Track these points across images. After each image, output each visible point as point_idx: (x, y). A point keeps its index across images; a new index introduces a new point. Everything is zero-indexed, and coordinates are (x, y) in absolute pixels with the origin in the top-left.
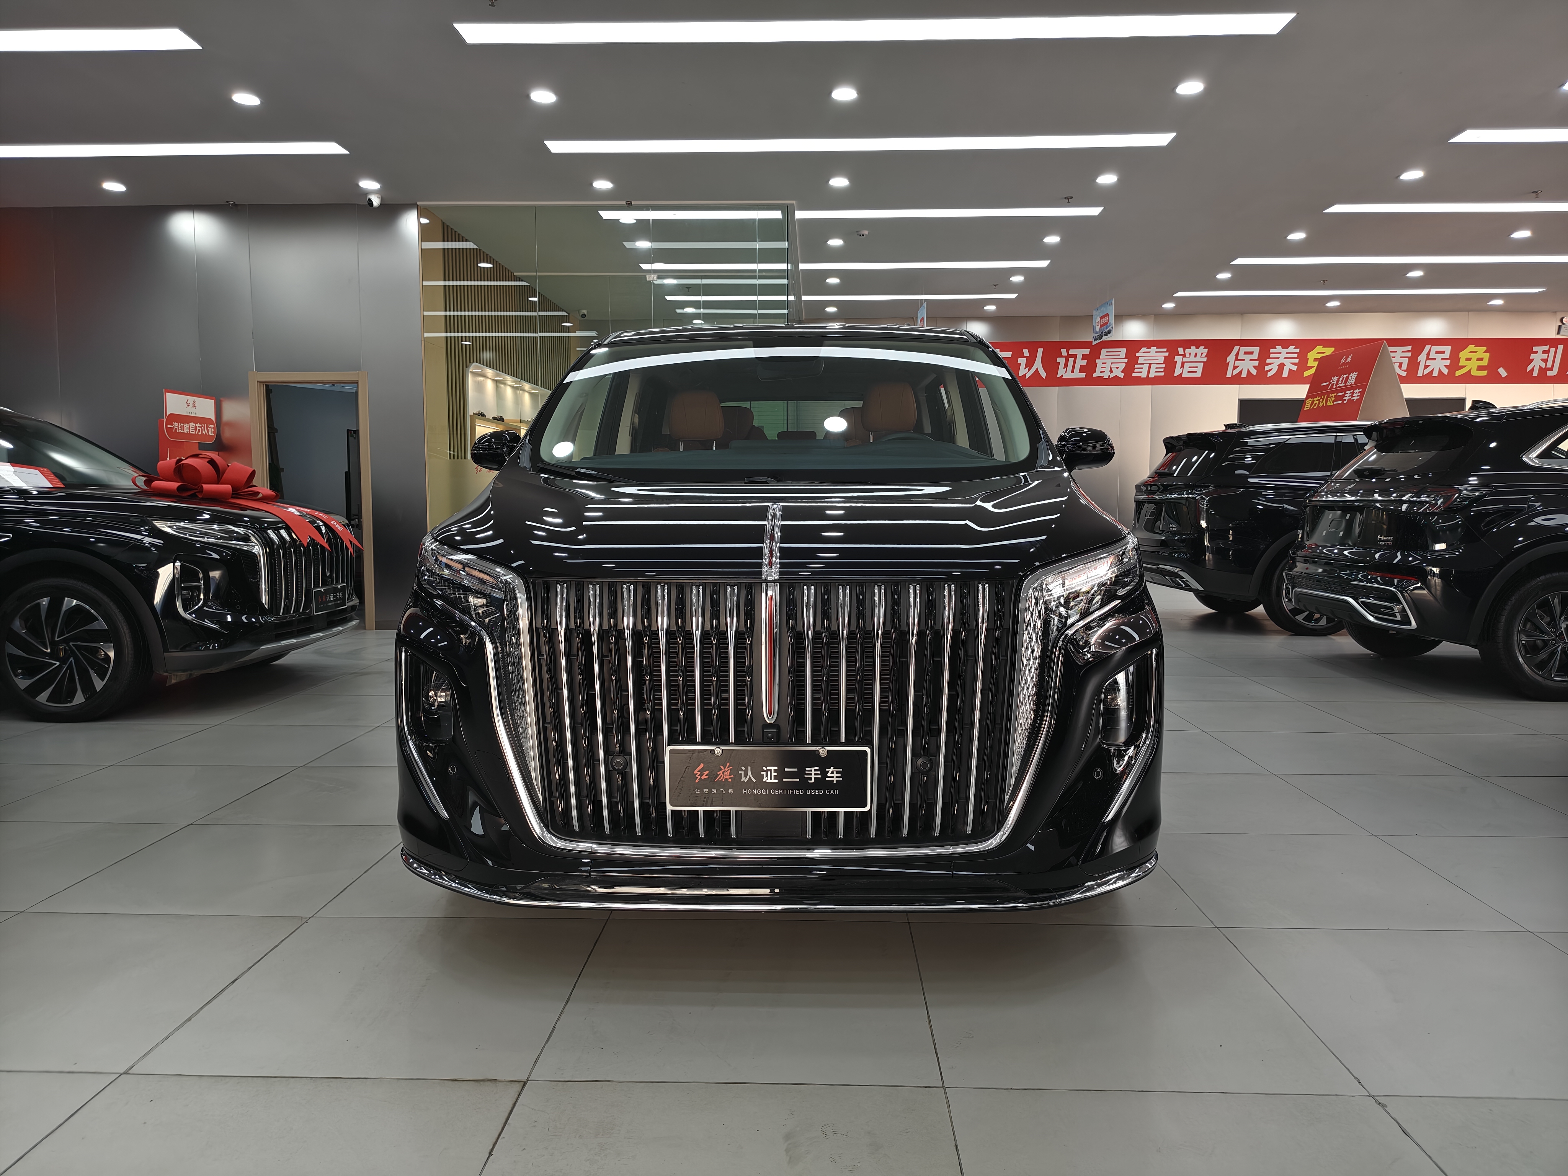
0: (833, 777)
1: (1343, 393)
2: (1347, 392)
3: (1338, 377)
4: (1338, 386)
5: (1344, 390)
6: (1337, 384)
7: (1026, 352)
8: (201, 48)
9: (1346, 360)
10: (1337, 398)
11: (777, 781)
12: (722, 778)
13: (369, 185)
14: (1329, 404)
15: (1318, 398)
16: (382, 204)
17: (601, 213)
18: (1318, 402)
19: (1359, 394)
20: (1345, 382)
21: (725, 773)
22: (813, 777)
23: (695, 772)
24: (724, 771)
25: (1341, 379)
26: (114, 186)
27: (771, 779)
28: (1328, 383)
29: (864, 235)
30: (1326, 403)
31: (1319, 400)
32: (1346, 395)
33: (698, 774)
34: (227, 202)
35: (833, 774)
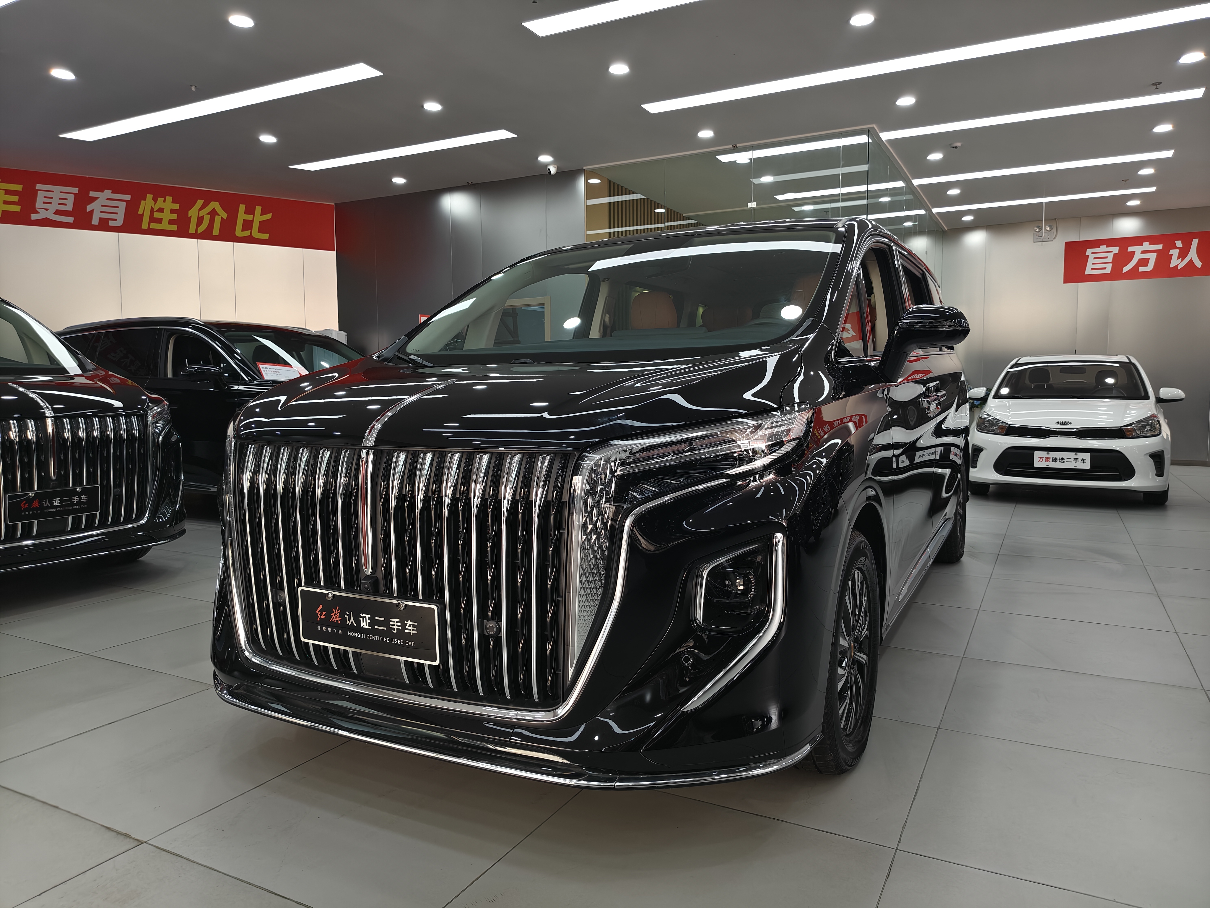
0: (410, 630)
7: (1179, 244)
8: (383, 74)
11: (370, 628)
12: (334, 619)
13: (545, 158)
16: (557, 173)
17: (718, 157)
21: (336, 615)
22: (396, 627)
23: (317, 612)
24: (335, 613)
26: (399, 181)
27: (366, 626)
29: (956, 147)
33: (319, 614)
34: (468, 183)
35: (410, 627)
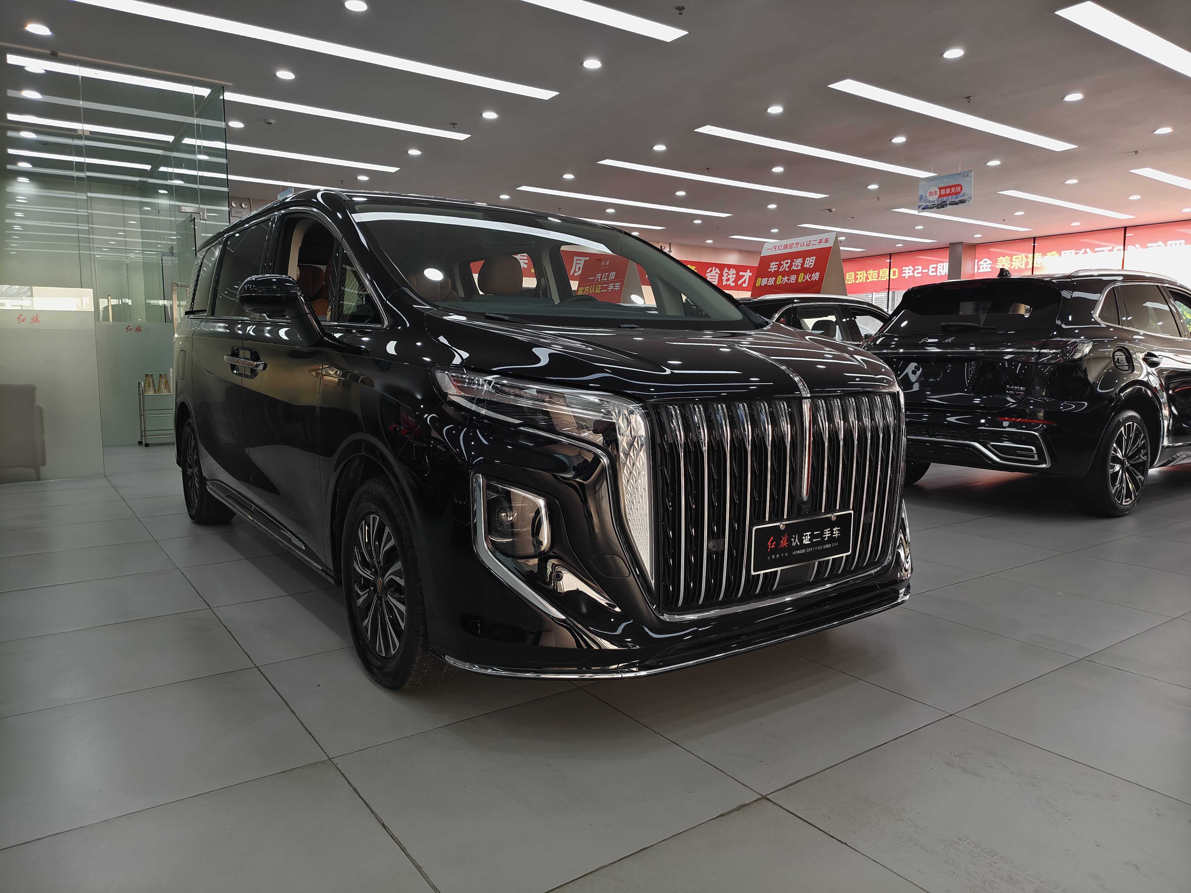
0: (836, 534)
1: (607, 285)
2: (610, 285)
3: (601, 274)
4: (602, 280)
5: (608, 282)
6: (601, 279)
9: (605, 263)
10: (603, 288)
11: (810, 542)
12: (782, 545)
14: (597, 292)
15: (587, 288)
18: (588, 290)
19: (619, 286)
20: (608, 278)
22: (827, 536)
24: (784, 540)
25: (604, 276)
27: (807, 542)
28: (594, 278)
30: (595, 291)
31: (589, 289)
32: (609, 287)
33: (770, 545)
35: (836, 532)
